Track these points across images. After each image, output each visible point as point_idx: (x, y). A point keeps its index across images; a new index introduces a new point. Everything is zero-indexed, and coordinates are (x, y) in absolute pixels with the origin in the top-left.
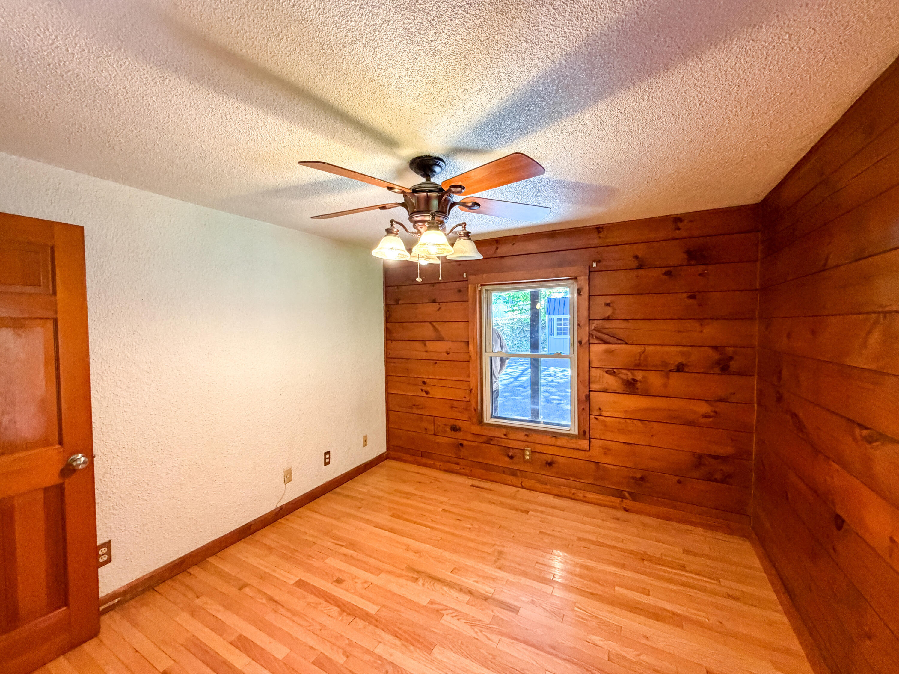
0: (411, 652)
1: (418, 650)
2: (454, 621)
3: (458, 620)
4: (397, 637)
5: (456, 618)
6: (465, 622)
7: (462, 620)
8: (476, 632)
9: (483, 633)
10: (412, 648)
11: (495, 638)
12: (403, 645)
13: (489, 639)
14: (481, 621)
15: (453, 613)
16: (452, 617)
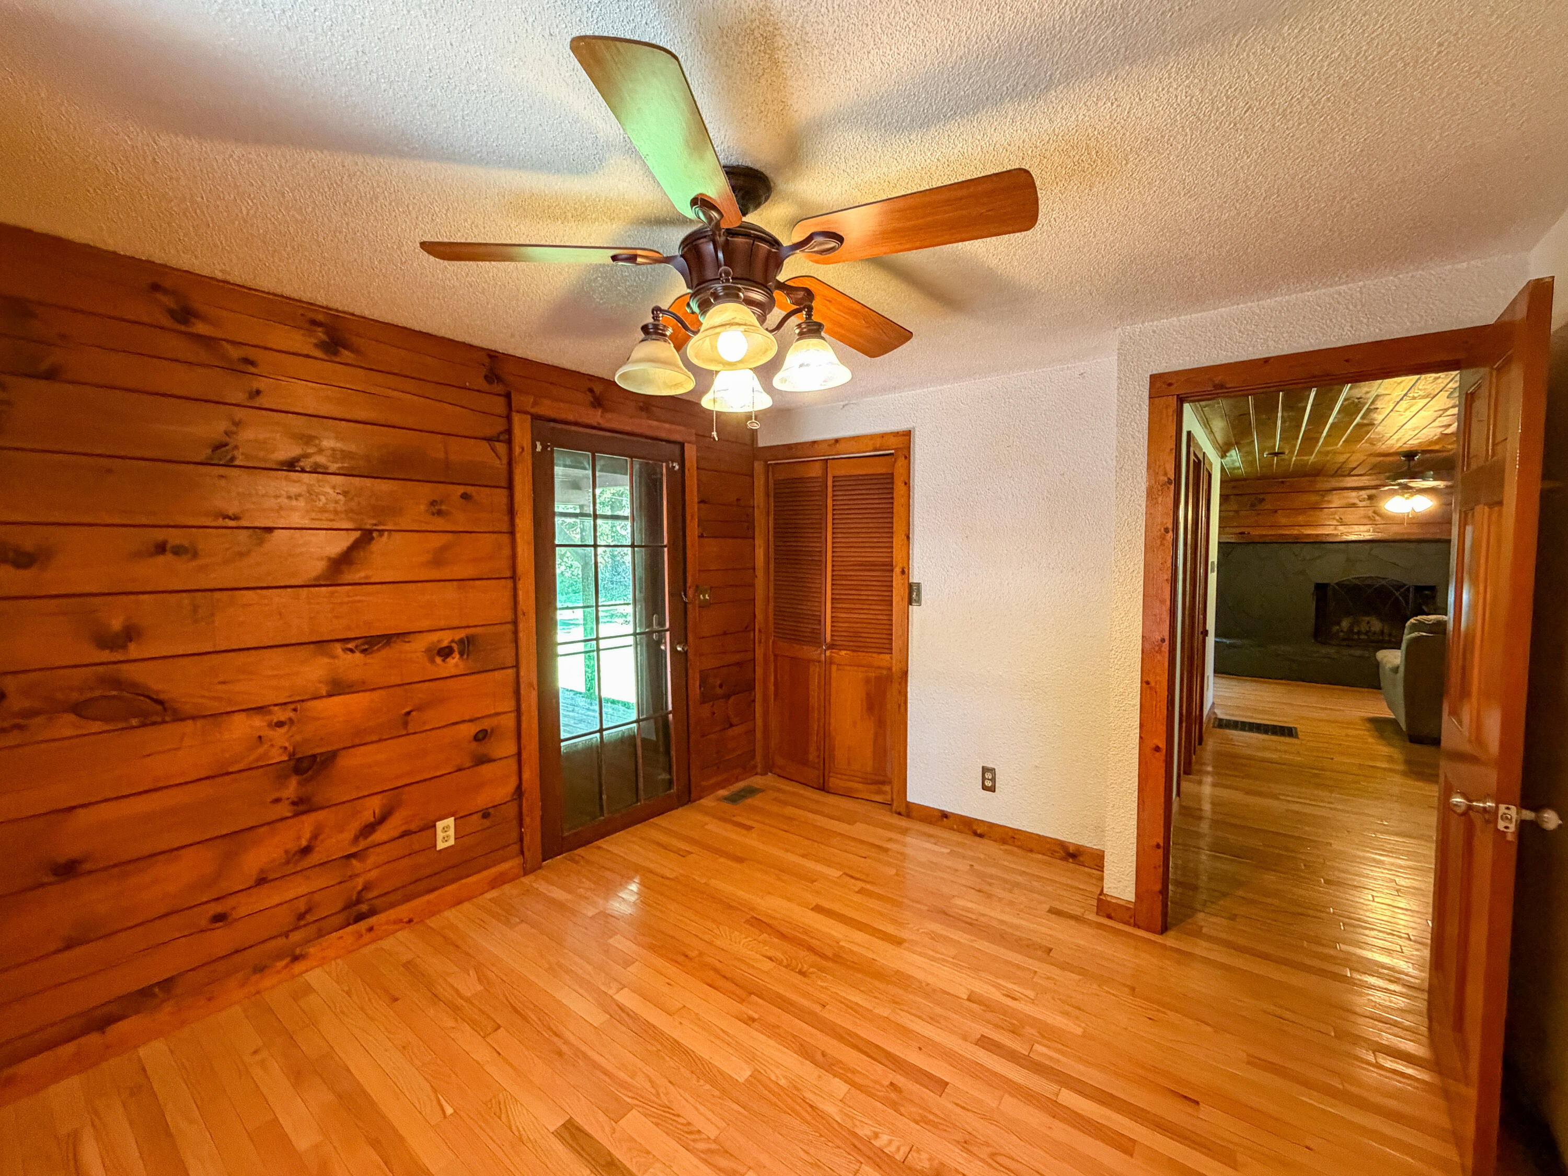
0: (785, 1077)
1: (773, 1078)
2: (699, 1123)
3: (689, 1124)
4: (811, 1106)
5: (691, 1128)
6: (678, 1116)
7: (684, 1121)
8: (667, 1094)
9: (653, 1091)
10: (783, 1082)
11: (640, 1082)
12: (798, 1089)
13: (651, 1081)
14: (645, 1115)
15: (694, 1141)
16: (699, 1132)
